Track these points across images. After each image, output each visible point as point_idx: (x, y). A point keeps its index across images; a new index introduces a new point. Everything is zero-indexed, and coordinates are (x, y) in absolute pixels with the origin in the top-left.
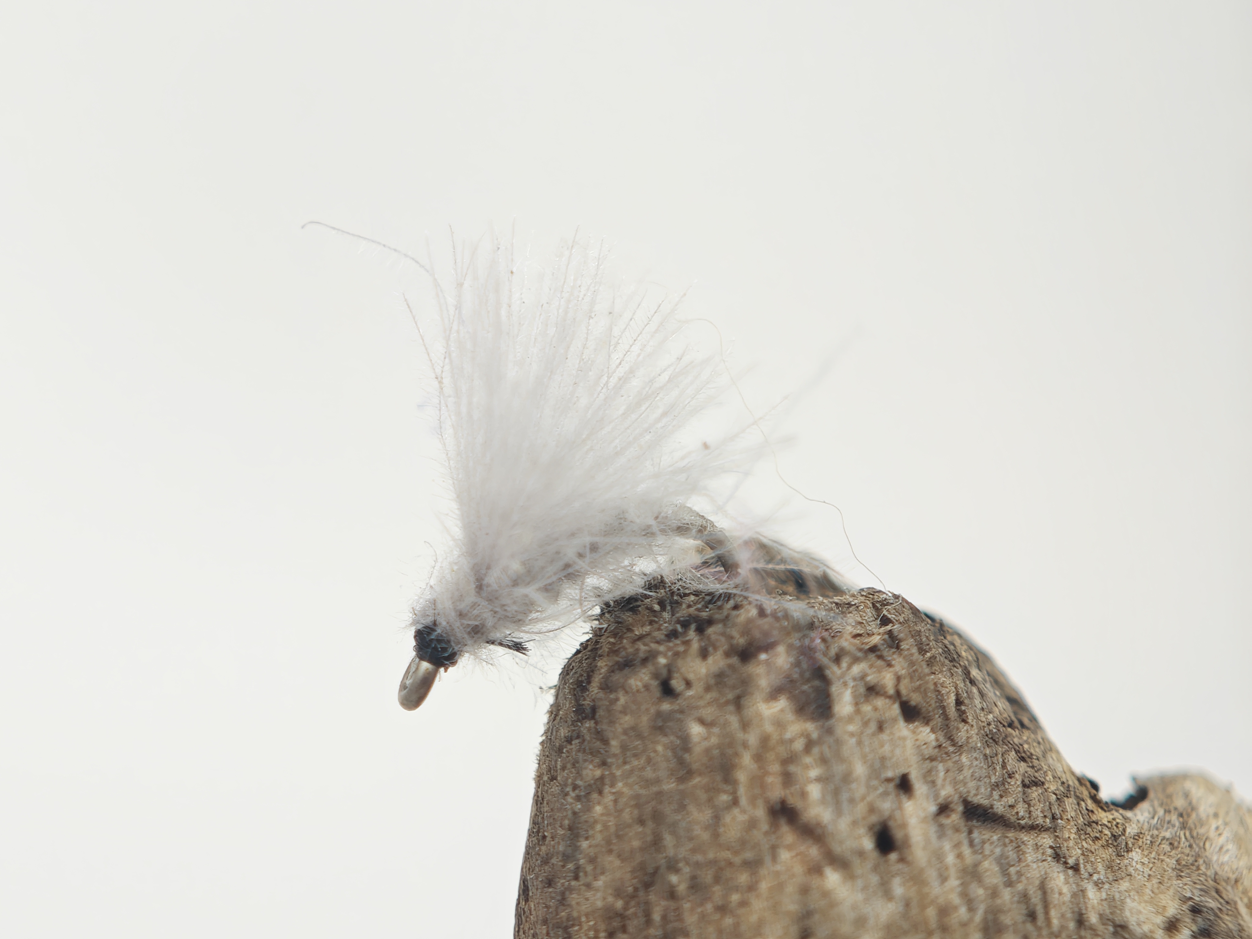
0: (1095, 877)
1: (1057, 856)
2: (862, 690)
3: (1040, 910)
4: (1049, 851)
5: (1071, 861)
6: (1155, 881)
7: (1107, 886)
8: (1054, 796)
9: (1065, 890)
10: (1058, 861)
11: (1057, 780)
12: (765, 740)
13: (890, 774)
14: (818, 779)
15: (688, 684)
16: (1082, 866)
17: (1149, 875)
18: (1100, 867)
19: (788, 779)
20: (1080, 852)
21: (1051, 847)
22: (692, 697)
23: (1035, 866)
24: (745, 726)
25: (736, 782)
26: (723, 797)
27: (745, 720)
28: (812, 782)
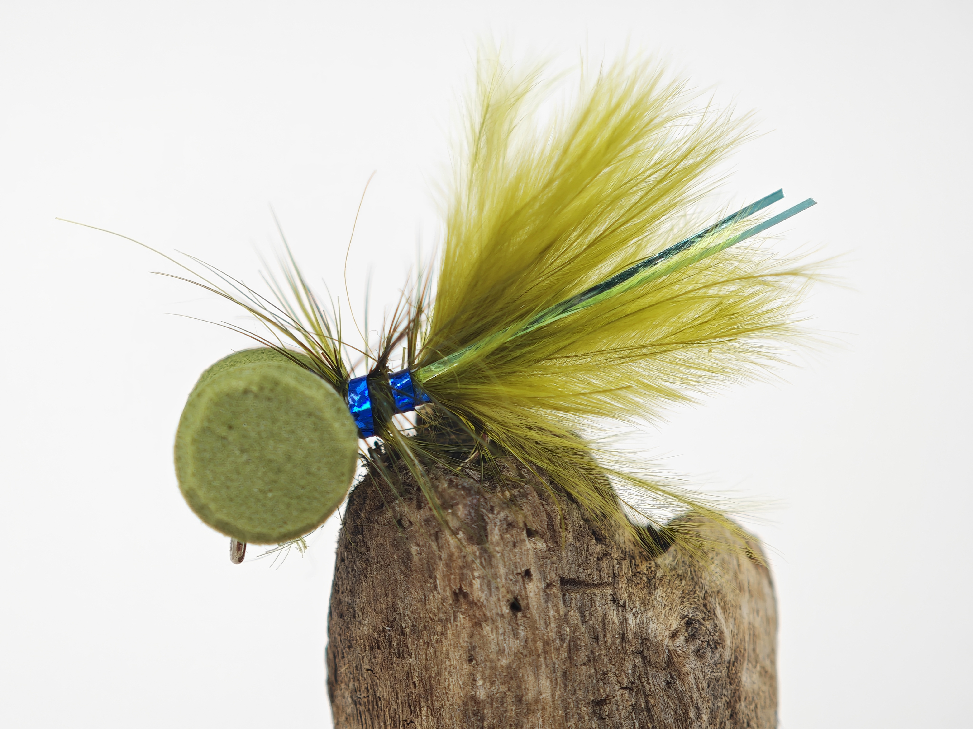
0: (634, 611)
1: (615, 600)
2: (505, 526)
3: (601, 634)
4: (610, 598)
5: (621, 602)
6: (667, 608)
7: (639, 616)
8: (616, 561)
9: (616, 621)
10: (614, 603)
11: (619, 550)
12: (451, 556)
13: (519, 571)
14: (478, 578)
15: (411, 523)
16: (627, 604)
17: (665, 605)
18: (638, 605)
19: (462, 577)
20: (627, 595)
21: (611, 595)
22: (413, 530)
23: (600, 608)
24: (440, 548)
25: (435, 578)
26: (429, 585)
27: (440, 545)
28: (476, 579)
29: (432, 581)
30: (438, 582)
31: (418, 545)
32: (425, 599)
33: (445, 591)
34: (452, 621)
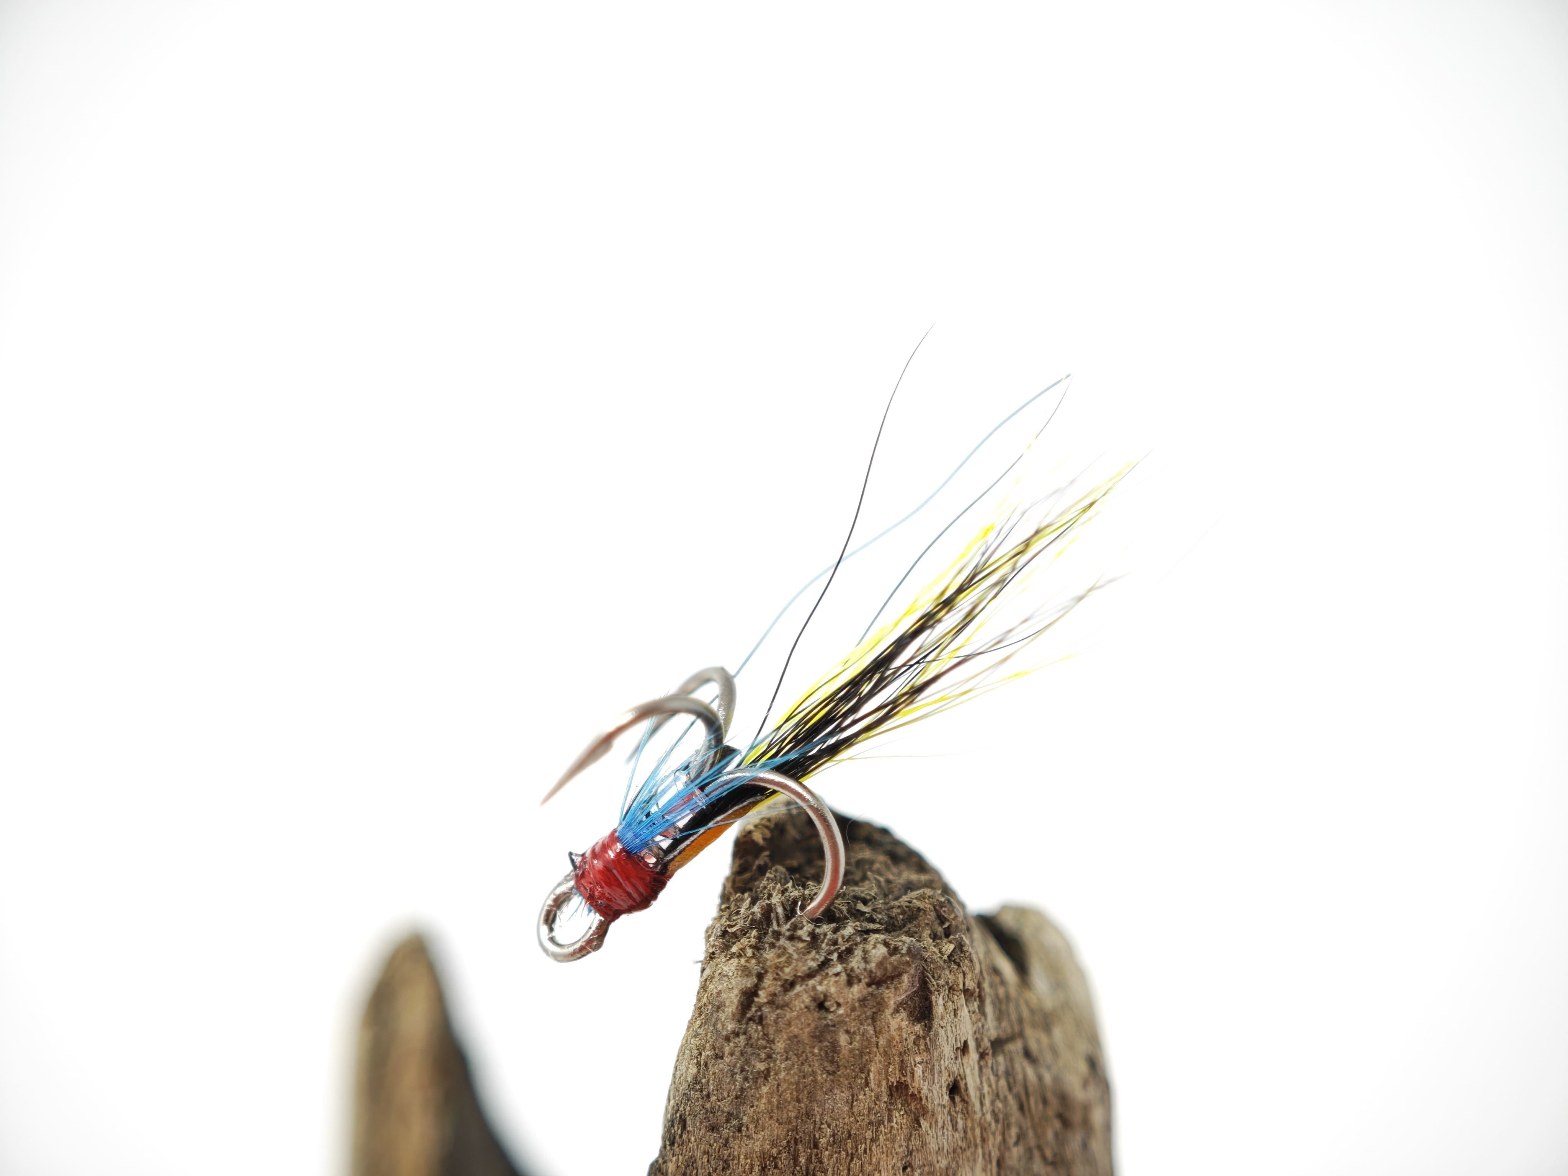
1: (1027, 1054)
9: (1035, 1081)
12: (889, 1041)
13: (959, 1045)
14: (920, 1063)
15: (839, 1005)
19: (903, 1066)
22: (842, 1015)
24: (877, 1033)
25: (869, 1071)
26: (859, 1081)
27: (878, 1029)
28: (918, 1065)
29: (863, 1076)
30: (872, 1075)
31: (847, 1032)
32: (853, 1099)
33: (879, 1086)
34: (886, 1123)
